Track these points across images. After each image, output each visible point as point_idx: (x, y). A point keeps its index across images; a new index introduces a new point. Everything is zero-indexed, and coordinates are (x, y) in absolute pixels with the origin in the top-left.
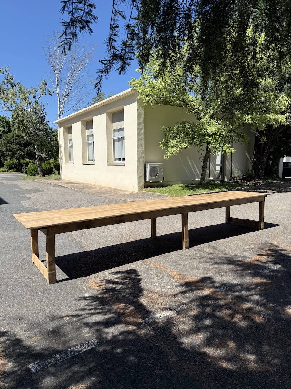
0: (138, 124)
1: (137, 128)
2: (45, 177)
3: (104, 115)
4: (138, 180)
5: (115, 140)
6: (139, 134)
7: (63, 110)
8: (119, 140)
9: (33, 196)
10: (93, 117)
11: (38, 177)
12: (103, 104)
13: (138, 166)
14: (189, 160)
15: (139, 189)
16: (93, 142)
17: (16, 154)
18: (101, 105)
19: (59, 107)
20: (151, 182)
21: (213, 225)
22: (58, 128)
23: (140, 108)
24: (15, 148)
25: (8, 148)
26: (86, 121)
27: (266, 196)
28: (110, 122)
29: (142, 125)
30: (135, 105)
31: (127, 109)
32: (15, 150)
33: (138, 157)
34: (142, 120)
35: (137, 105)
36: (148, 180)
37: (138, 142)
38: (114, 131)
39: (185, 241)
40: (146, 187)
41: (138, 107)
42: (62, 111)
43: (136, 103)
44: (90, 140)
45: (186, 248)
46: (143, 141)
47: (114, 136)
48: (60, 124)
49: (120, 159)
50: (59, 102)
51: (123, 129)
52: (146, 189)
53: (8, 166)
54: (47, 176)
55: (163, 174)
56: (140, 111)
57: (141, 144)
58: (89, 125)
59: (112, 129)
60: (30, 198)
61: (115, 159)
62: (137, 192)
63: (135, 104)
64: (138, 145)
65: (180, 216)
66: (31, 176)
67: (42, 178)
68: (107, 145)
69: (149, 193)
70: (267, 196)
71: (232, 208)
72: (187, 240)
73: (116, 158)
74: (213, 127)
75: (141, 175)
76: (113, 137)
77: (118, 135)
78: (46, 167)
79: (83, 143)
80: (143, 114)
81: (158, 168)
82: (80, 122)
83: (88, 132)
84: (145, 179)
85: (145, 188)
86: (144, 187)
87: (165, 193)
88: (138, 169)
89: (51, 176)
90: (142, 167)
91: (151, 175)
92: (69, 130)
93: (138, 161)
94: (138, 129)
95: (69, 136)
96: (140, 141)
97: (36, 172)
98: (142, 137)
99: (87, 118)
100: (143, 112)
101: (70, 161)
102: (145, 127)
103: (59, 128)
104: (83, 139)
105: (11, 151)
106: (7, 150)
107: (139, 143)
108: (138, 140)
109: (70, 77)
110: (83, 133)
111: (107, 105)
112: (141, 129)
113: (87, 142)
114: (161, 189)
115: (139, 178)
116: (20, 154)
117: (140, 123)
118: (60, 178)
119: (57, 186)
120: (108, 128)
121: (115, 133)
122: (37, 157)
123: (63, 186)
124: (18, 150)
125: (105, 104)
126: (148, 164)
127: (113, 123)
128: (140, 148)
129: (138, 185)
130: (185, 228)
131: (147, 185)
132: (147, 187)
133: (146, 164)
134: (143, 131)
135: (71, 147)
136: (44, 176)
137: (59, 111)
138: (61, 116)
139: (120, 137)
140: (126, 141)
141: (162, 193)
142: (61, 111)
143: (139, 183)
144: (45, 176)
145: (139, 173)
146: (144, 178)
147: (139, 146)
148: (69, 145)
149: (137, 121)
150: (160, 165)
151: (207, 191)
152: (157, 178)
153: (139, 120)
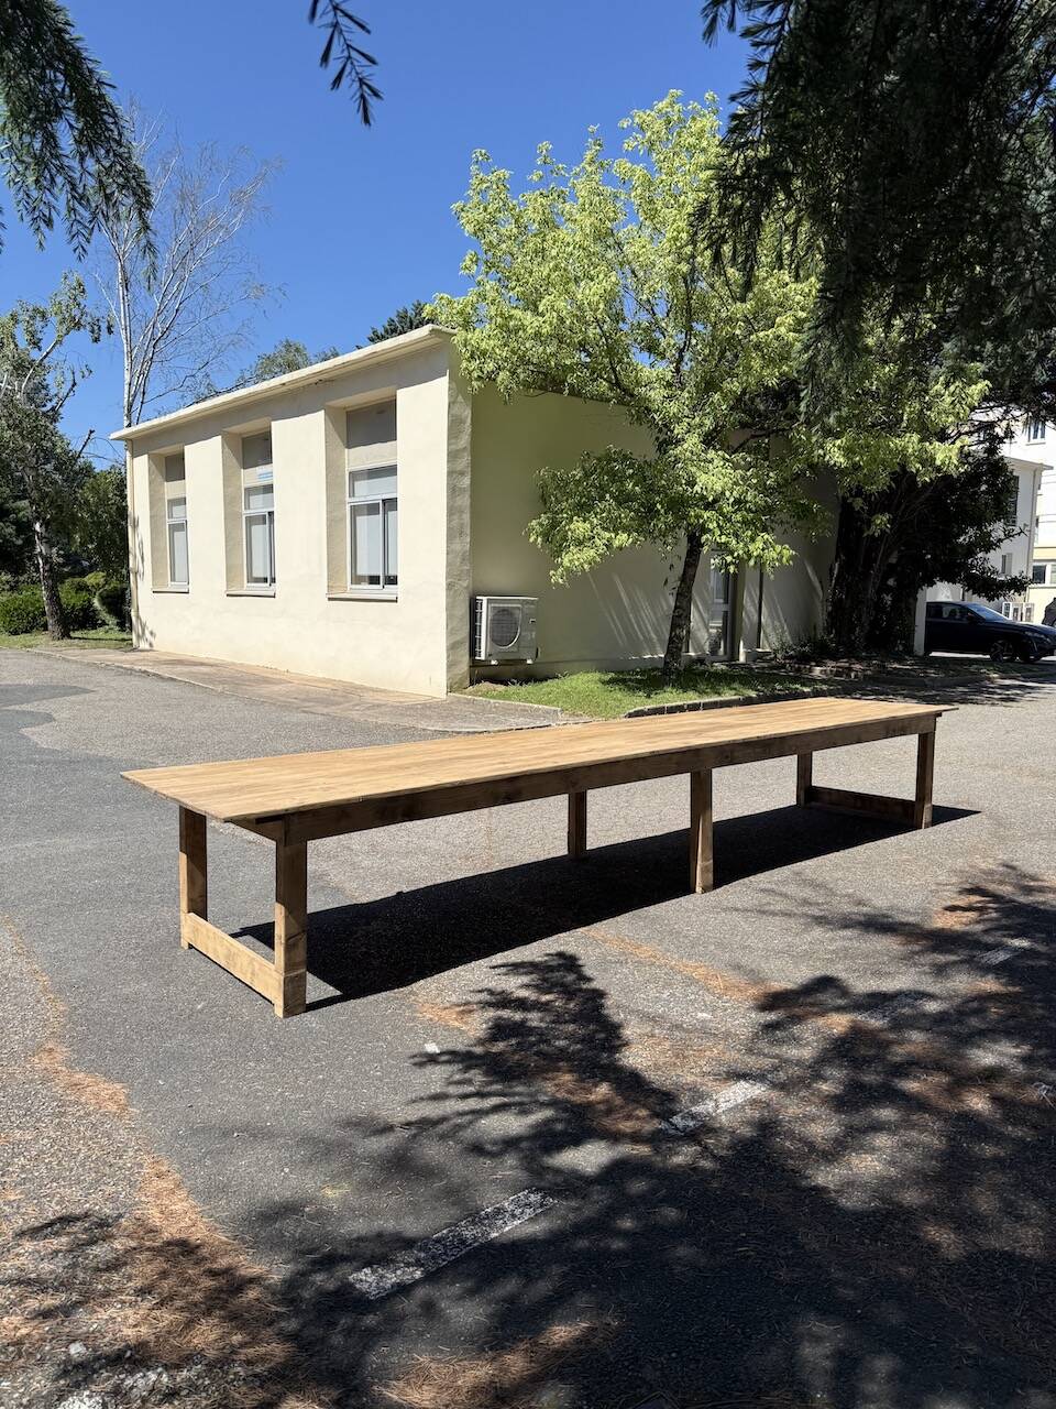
0: (452, 456)
1: (446, 471)
2: (71, 638)
3: (319, 417)
4: (448, 657)
5: (355, 511)
6: (453, 491)
7: (144, 393)
8: (372, 509)
9: (62, 708)
10: (273, 423)
11: (42, 639)
12: (316, 379)
13: (450, 608)
14: (621, 588)
15: (451, 687)
16: (271, 514)
18: (305, 383)
19: (128, 381)
20: (493, 663)
21: (757, 812)
22: (128, 459)
23: (460, 398)
26: (241, 434)
27: (939, 714)
28: (339, 442)
29: (465, 461)
30: (439, 388)
31: (406, 398)
33: (449, 575)
34: (464, 440)
35: (446, 386)
36: (483, 658)
37: (449, 521)
38: (354, 476)
39: (702, 866)
40: (475, 680)
41: (450, 396)
42: (139, 398)
43: (446, 378)
44: (258, 506)
45: (705, 890)
46: (467, 517)
47: (352, 494)
48: (136, 445)
49: (374, 580)
50: (127, 363)
51: (391, 471)
52: (476, 687)
54: (77, 634)
55: (534, 634)
56: (456, 410)
57: (462, 526)
58: (255, 449)
59: (347, 469)
60: (49, 718)
61: (357, 579)
62: (445, 697)
63: (442, 384)
64: (449, 529)
65: (684, 780)
66: (16, 633)
67: (60, 642)
68: (329, 527)
69: (492, 701)
70: (944, 713)
71: (819, 756)
72: (708, 863)
73: (359, 572)
74: (716, 476)
75: (458, 638)
76: (348, 499)
77: (369, 492)
78: (73, 601)
79: (230, 517)
80: (469, 420)
81: (519, 615)
82: (218, 439)
83: (252, 476)
84: (473, 652)
85: (472, 684)
86: (468, 682)
87: (548, 703)
88: (450, 617)
89: (92, 634)
90: (463, 610)
91: (496, 639)
92: (173, 467)
93: (450, 586)
94: (450, 473)
95: (171, 489)
96: (455, 517)
97: (34, 618)
98: (465, 501)
99: (251, 426)
100: (468, 413)
101: (173, 579)
102: (474, 465)
103: (133, 456)
104: (229, 501)
107: (455, 523)
109: (174, 271)
110: (229, 479)
111: (331, 380)
112: (462, 473)
113: (245, 513)
114: (530, 687)
115: (452, 648)
117: (458, 451)
118: (126, 645)
119: (130, 672)
120: (332, 466)
121: (356, 483)
122: (41, 562)
123: (154, 675)
125: (321, 377)
126: (485, 599)
127: (349, 447)
128: (457, 540)
129: (450, 675)
130: (704, 821)
131: (480, 673)
132: (478, 682)
133: (478, 598)
134: (466, 481)
135: (182, 527)
136: (66, 635)
137: (126, 396)
138: (135, 415)
139: (378, 498)
140: (402, 515)
141: (539, 702)
142: (135, 396)
143: (451, 665)
144: (72, 634)
145: (451, 632)
146: (468, 649)
147: (452, 534)
148: (168, 521)
149: (449, 444)
150: (527, 602)
151: (692, 698)
152: (516, 649)
153: (453, 441)
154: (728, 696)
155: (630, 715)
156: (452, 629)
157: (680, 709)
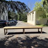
3: (32, 13)
35: (35, 11)
45: (24, 34)
64: (35, 18)
75: (35, 23)
82: (29, 14)
94: (35, 15)
118: (27, 23)
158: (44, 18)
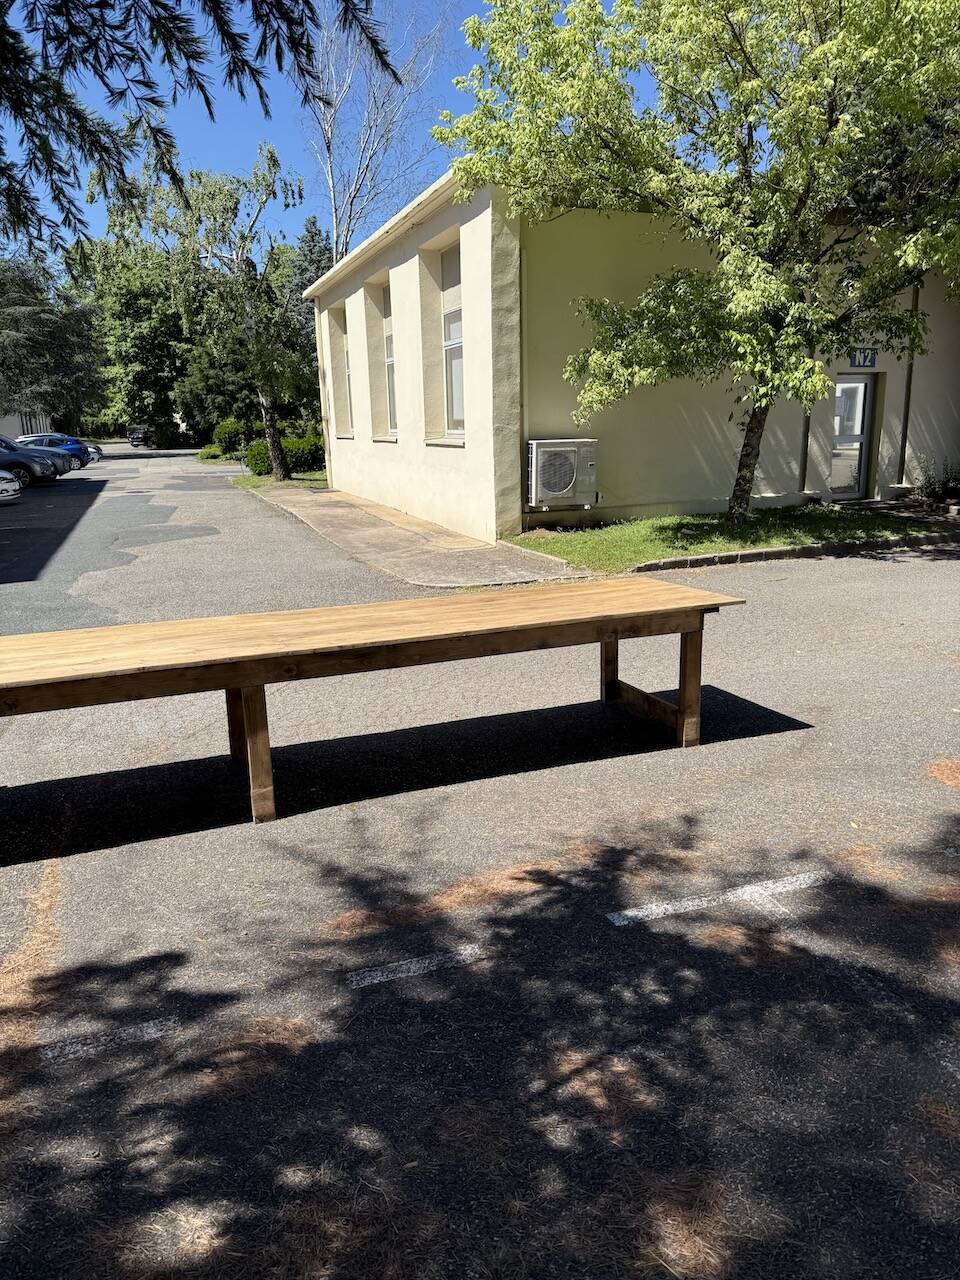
0: (498, 292)
1: (490, 309)
2: (290, 479)
3: (414, 263)
4: (497, 504)
6: (499, 330)
10: (390, 273)
11: (270, 480)
12: (408, 225)
13: (498, 453)
15: (501, 534)
17: (236, 400)
18: (404, 229)
20: (544, 509)
23: (504, 229)
24: (233, 383)
25: (211, 382)
26: (381, 285)
27: (714, 609)
28: (432, 284)
29: (514, 293)
30: (486, 221)
32: (230, 388)
33: (496, 419)
34: (512, 274)
35: (490, 218)
36: (533, 504)
37: (495, 363)
38: (446, 319)
39: (261, 793)
40: (528, 527)
41: (494, 229)
43: (489, 211)
45: (264, 819)
46: (516, 357)
47: (448, 337)
48: (322, 300)
52: (527, 534)
53: (220, 441)
54: (300, 476)
55: (593, 478)
56: (500, 243)
57: (510, 366)
58: (382, 299)
59: (444, 311)
61: (449, 424)
62: (494, 544)
63: (487, 218)
64: (496, 371)
66: (259, 474)
67: (282, 483)
68: (425, 372)
69: (523, 551)
71: (626, 647)
72: (266, 790)
75: (509, 484)
76: (444, 344)
77: (455, 335)
78: (302, 447)
79: (374, 367)
80: (517, 252)
81: (572, 458)
82: (362, 291)
84: (525, 498)
85: (524, 531)
86: (521, 529)
88: (498, 464)
89: (313, 475)
90: (514, 455)
91: (547, 485)
92: (341, 321)
93: (497, 431)
94: (496, 311)
95: (341, 343)
96: (503, 358)
98: (514, 339)
99: (377, 278)
100: (515, 245)
102: (523, 300)
104: (373, 351)
105: (222, 393)
106: (209, 390)
107: (502, 364)
108: (497, 353)
110: (370, 331)
111: (421, 223)
112: (509, 310)
113: (387, 361)
115: (502, 494)
116: (248, 401)
117: (504, 286)
118: (324, 487)
120: (427, 311)
121: (450, 327)
122: (263, 412)
124: (241, 389)
125: (414, 220)
126: (534, 442)
127: (443, 290)
128: (505, 383)
129: (500, 522)
131: (533, 520)
132: (532, 528)
133: (530, 442)
134: (515, 318)
136: (287, 476)
143: (500, 513)
144: (294, 475)
145: (500, 478)
146: (519, 495)
147: (498, 377)
149: (493, 280)
150: (585, 444)
151: (736, 549)
152: (570, 495)
153: (499, 276)
154: (778, 544)
155: (640, 570)
156: (500, 476)
157: (710, 562)
158: (677, 365)
